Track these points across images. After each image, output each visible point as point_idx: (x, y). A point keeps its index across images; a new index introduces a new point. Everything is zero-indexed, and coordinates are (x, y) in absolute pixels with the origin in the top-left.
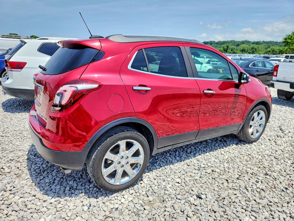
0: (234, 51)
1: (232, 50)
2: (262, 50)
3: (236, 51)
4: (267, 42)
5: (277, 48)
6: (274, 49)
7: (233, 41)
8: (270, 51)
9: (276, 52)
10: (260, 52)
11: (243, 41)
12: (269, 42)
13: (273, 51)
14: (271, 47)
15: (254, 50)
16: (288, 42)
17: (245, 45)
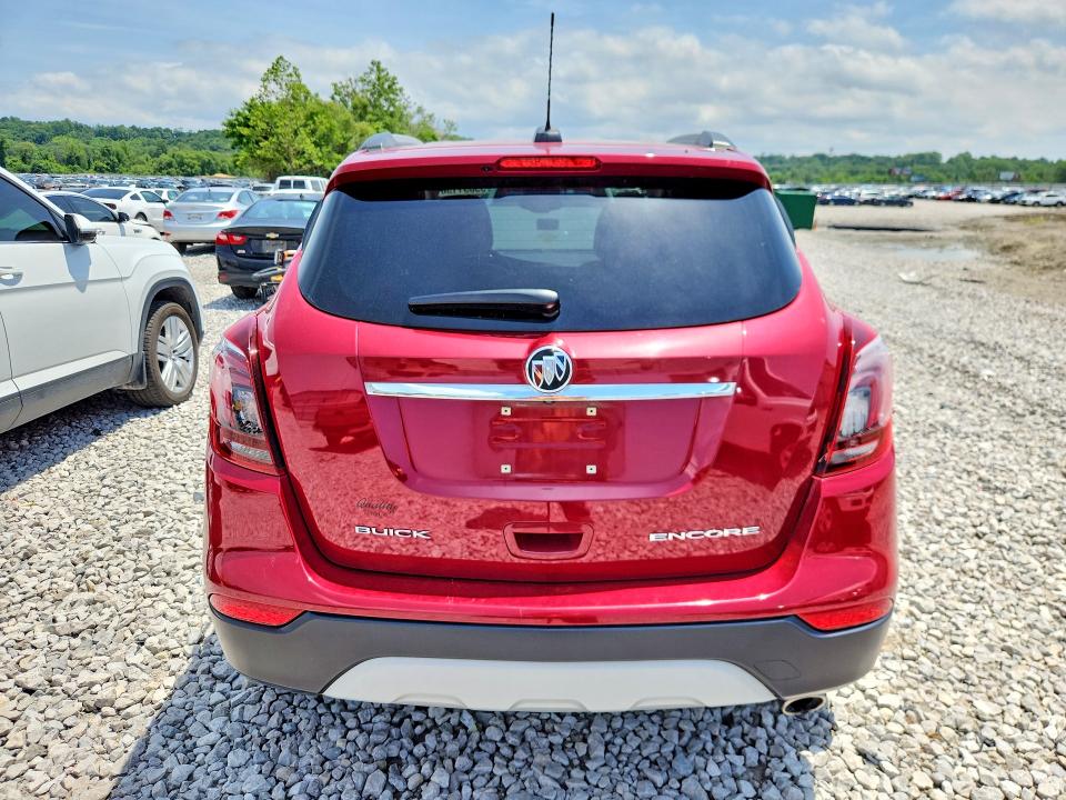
0: (33, 161)
1: (24, 159)
2: (142, 158)
3: (43, 163)
4: (145, 130)
5: (188, 154)
6: (182, 158)
7: (13, 119)
8: (170, 165)
9: (192, 168)
10: (139, 167)
11: (58, 122)
12: (152, 130)
13: (181, 164)
14: (171, 150)
15: (111, 158)
16: (241, 136)
17: (71, 140)
